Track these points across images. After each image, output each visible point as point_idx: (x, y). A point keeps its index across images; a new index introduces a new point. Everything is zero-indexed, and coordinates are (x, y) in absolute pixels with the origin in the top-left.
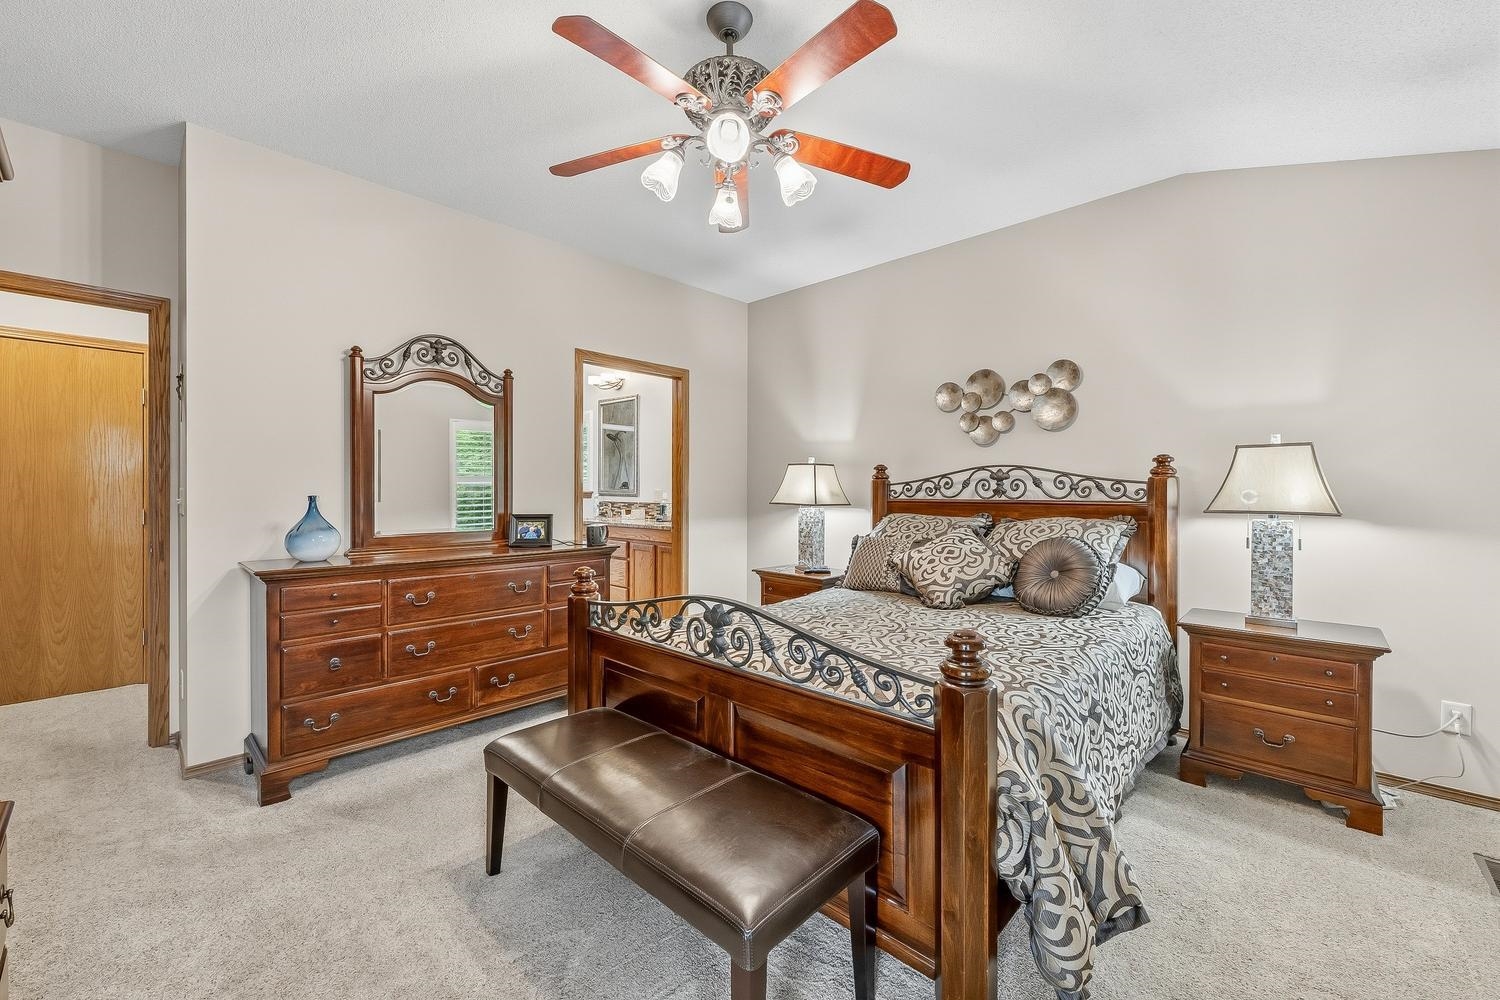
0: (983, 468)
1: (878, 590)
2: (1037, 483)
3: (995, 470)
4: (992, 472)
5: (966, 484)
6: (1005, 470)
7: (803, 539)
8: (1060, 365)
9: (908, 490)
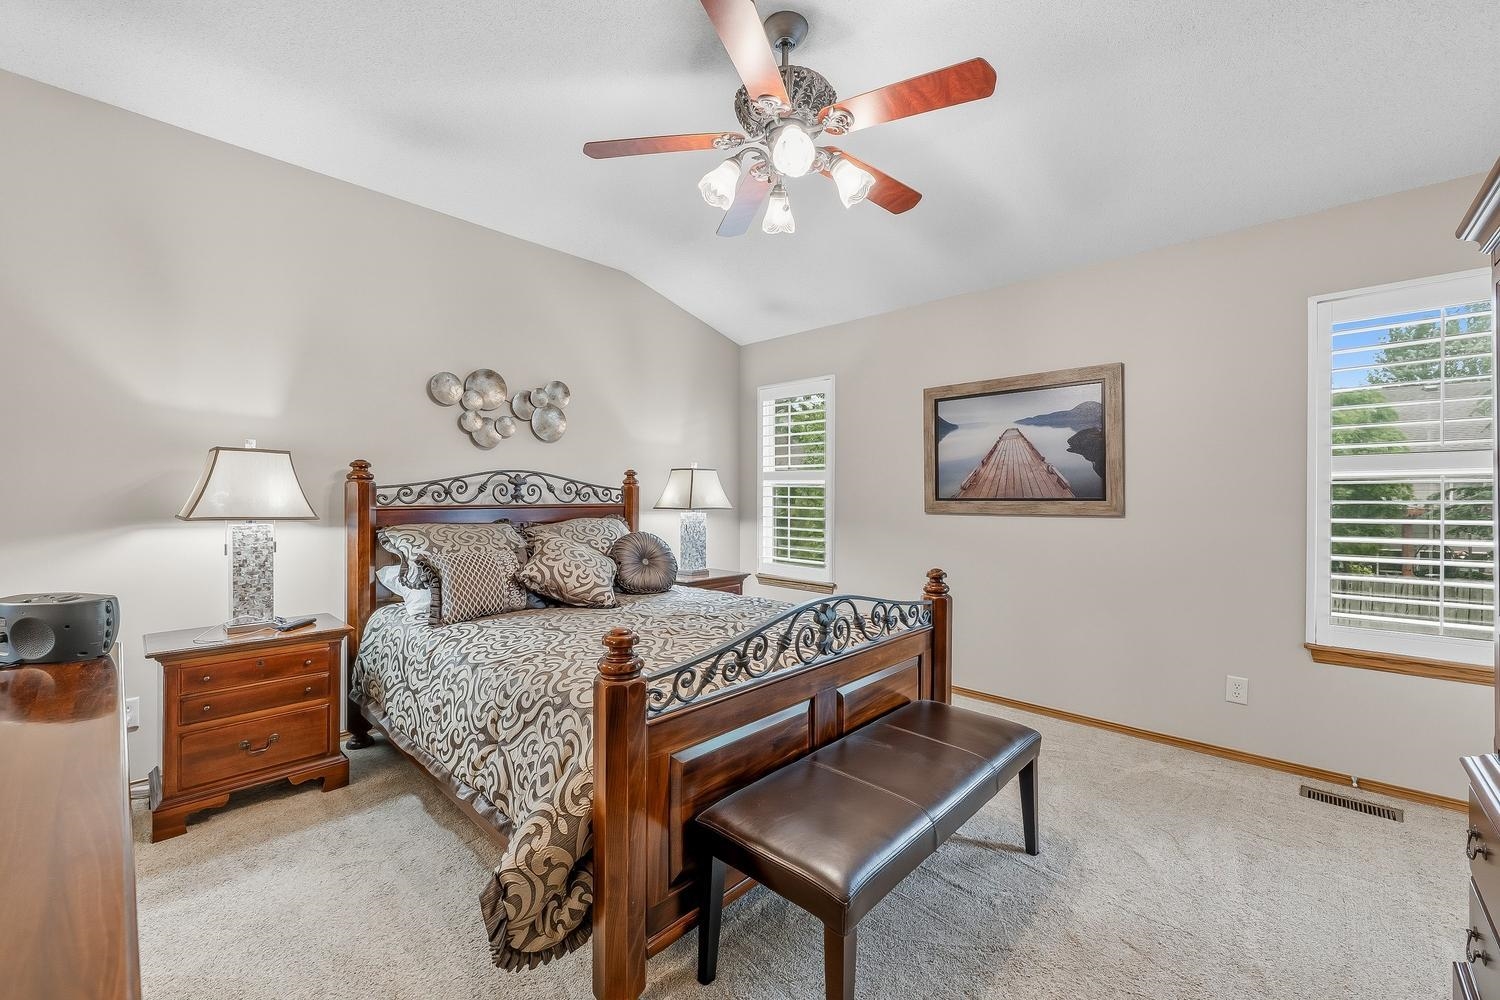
0: (501, 473)
1: (502, 612)
2: (550, 489)
3: (513, 475)
4: (511, 477)
5: (482, 489)
6: (523, 475)
7: (244, 579)
8: (558, 384)
9: (405, 494)
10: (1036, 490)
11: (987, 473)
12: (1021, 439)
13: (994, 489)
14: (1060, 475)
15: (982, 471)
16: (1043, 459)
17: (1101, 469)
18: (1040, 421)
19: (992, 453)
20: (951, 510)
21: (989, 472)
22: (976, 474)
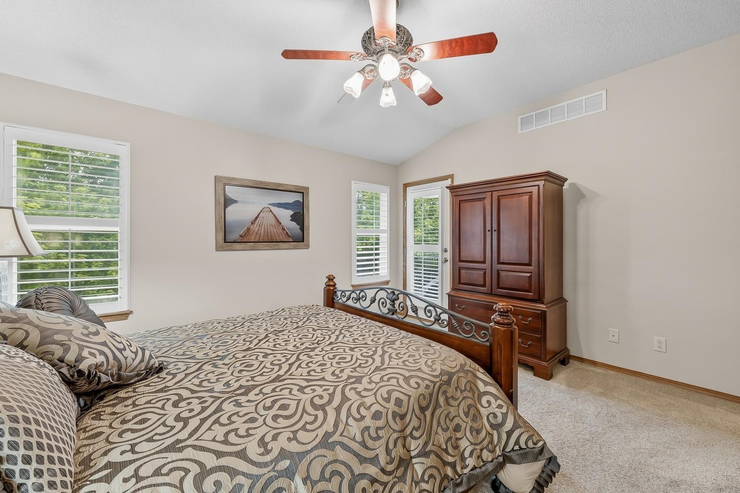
10: (277, 237)
11: (254, 228)
12: (271, 213)
13: (258, 237)
14: (288, 231)
15: (252, 227)
16: (280, 223)
17: (302, 229)
18: (280, 205)
19: (257, 218)
20: (235, 248)
21: (255, 228)
22: (248, 229)
